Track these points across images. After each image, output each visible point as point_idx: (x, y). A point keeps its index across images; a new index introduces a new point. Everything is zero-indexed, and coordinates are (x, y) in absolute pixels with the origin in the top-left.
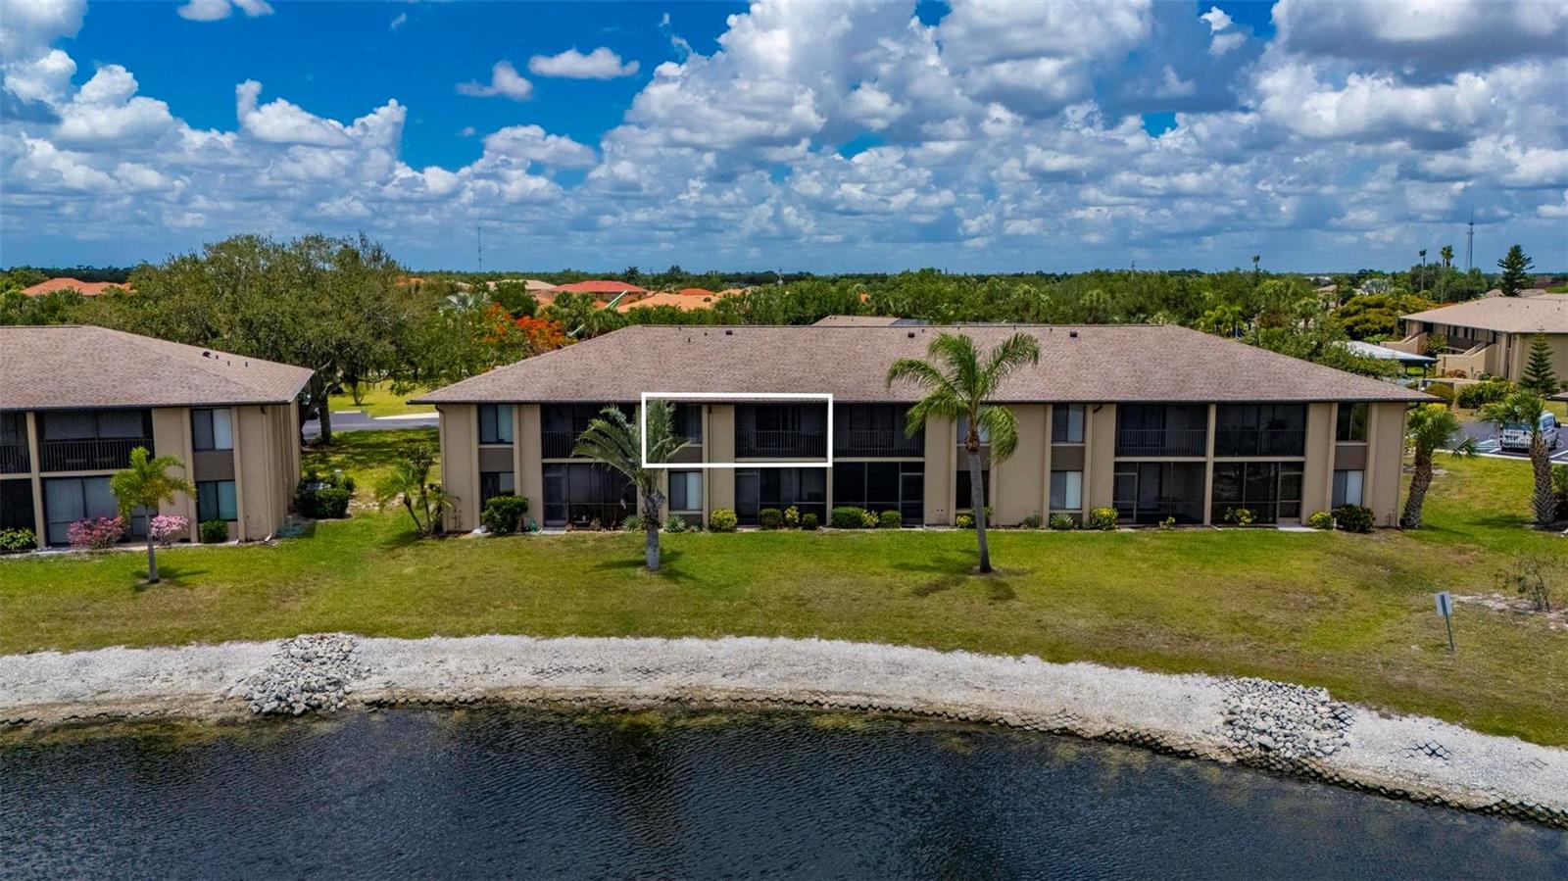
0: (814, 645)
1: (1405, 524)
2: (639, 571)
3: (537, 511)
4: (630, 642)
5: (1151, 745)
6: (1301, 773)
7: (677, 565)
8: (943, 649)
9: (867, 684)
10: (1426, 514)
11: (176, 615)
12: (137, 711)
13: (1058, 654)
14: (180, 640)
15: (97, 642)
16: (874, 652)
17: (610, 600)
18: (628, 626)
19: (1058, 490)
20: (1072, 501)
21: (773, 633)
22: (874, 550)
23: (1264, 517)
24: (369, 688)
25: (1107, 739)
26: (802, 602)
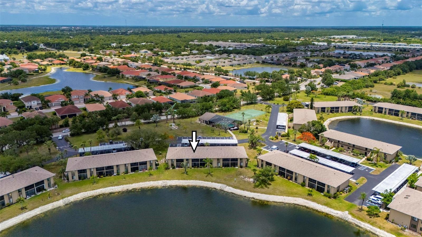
0: (197, 181)
1: (246, 167)
2: (185, 174)
3: (176, 167)
4: (184, 181)
5: (215, 188)
6: (223, 190)
7: (187, 173)
8: (205, 181)
9: (200, 184)
10: (248, 165)
11: (154, 178)
12: (155, 186)
13: (212, 182)
14: (155, 181)
15: (150, 181)
16: (201, 181)
17: (183, 177)
18: (184, 179)
19: (218, 164)
20: (219, 165)
21: (194, 180)
22: (202, 171)
23: (234, 166)
24: (168, 185)
25: (213, 188)
26: (196, 177)
